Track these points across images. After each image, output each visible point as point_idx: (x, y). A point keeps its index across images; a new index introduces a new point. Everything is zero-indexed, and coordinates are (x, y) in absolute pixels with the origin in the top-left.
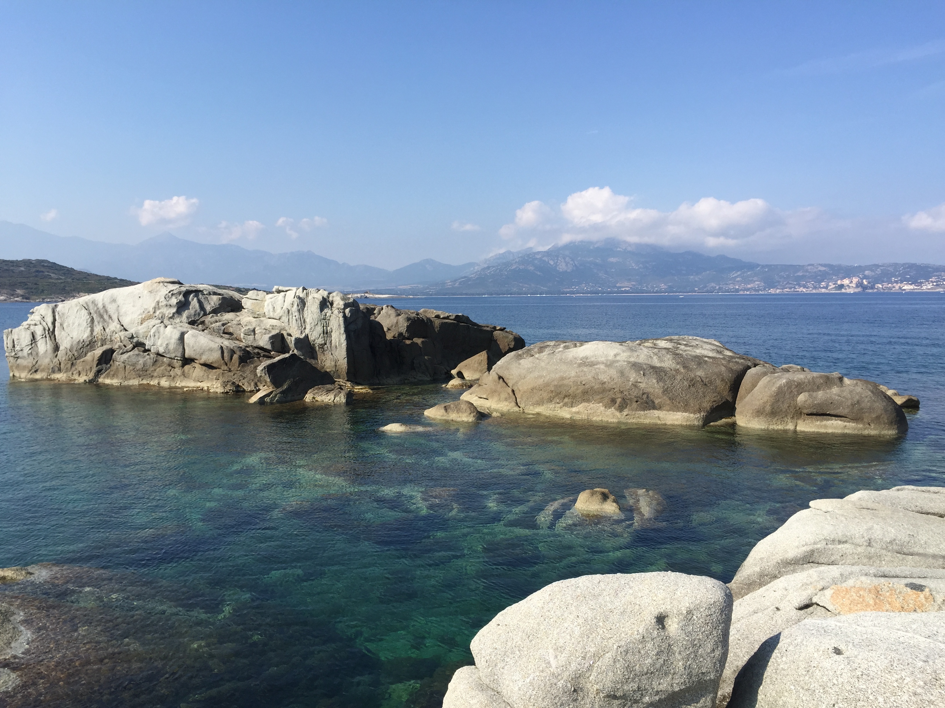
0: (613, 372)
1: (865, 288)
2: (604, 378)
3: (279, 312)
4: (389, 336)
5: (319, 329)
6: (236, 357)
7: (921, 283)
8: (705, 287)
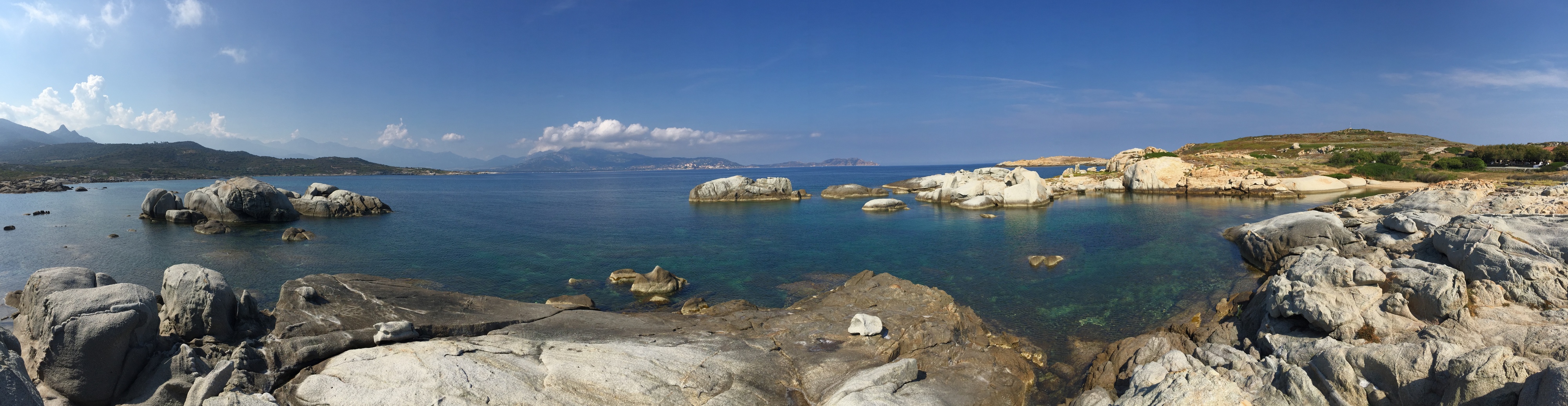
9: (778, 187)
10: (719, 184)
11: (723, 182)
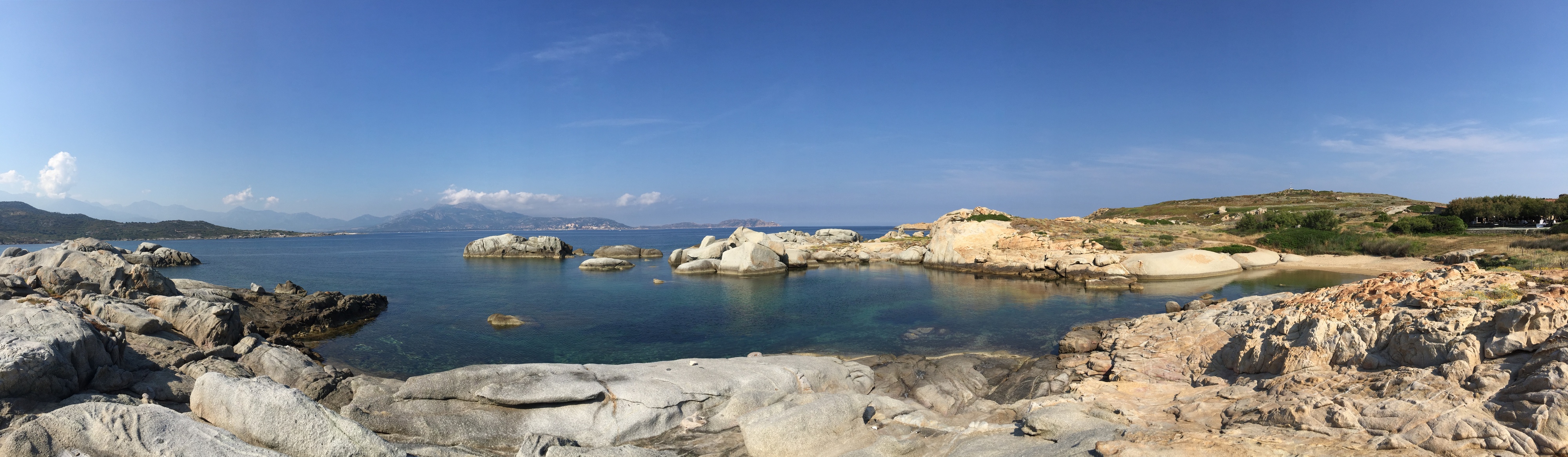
9: (547, 245)
10: (489, 242)
11: (492, 240)
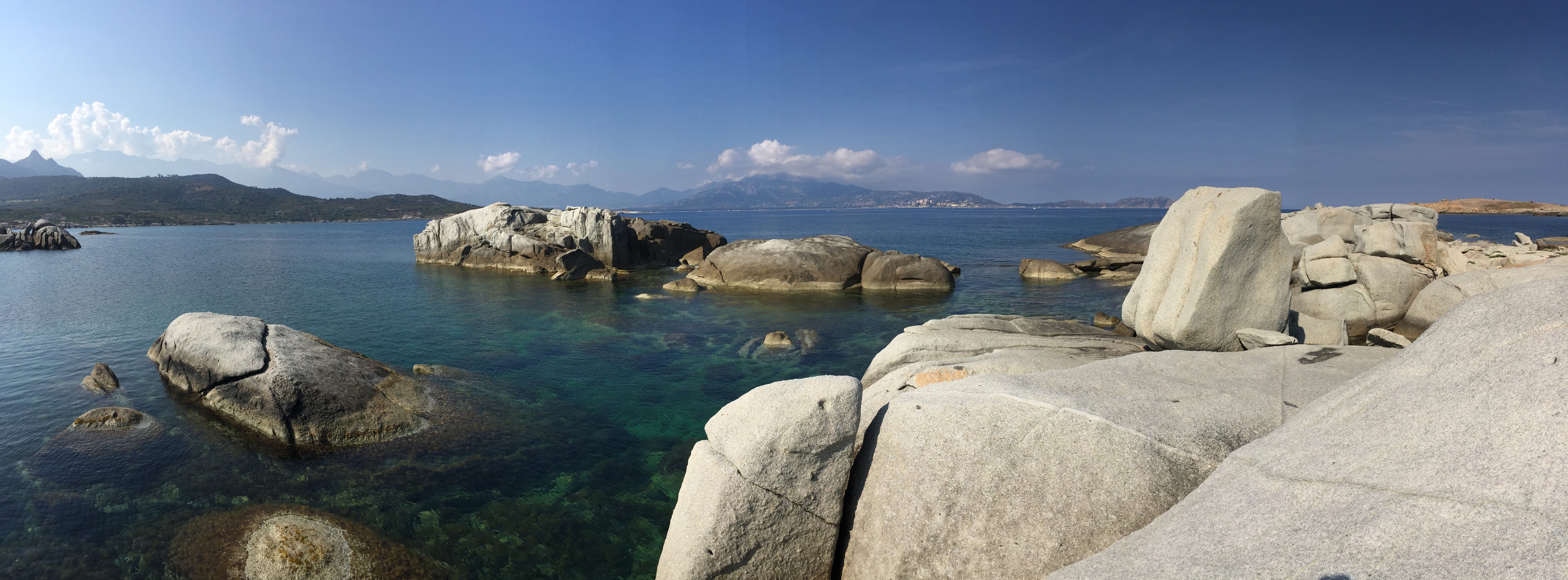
0: (785, 259)
1: (931, 205)
2: (778, 262)
3: (570, 223)
4: (640, 238)
5: (595, 233)
6: (542, 251)
7: (960, 203)
8: (842, 205)
